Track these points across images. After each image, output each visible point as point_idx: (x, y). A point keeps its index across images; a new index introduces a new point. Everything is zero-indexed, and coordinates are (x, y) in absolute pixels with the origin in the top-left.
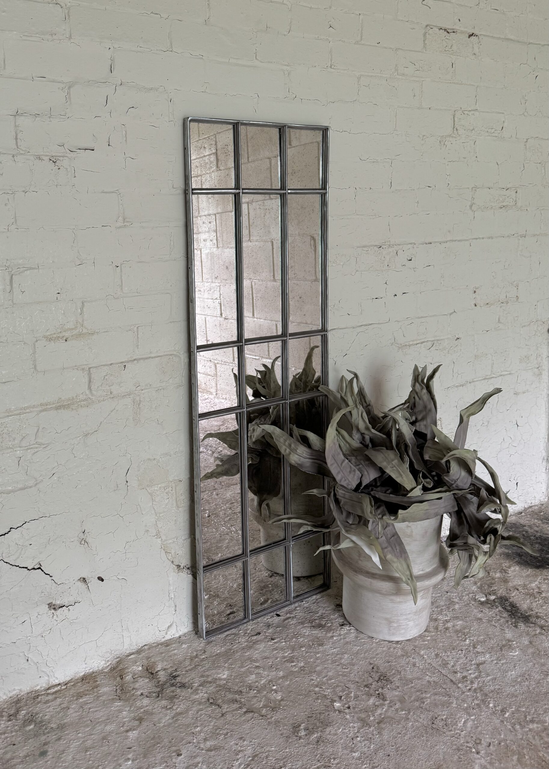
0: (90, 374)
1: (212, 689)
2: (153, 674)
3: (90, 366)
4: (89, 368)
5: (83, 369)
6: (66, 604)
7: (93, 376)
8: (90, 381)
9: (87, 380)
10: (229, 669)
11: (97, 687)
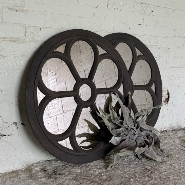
0: (26, 29)
1: (74, 175)
2: (45, 171)
3: (26, 25)
4: (26, 26)
5: (23, 26)
6: (7, 135)
7: (27, 30)
8: (26, 32)
9: (24, 31)
10: (80, 169)
11: (19, 175)
